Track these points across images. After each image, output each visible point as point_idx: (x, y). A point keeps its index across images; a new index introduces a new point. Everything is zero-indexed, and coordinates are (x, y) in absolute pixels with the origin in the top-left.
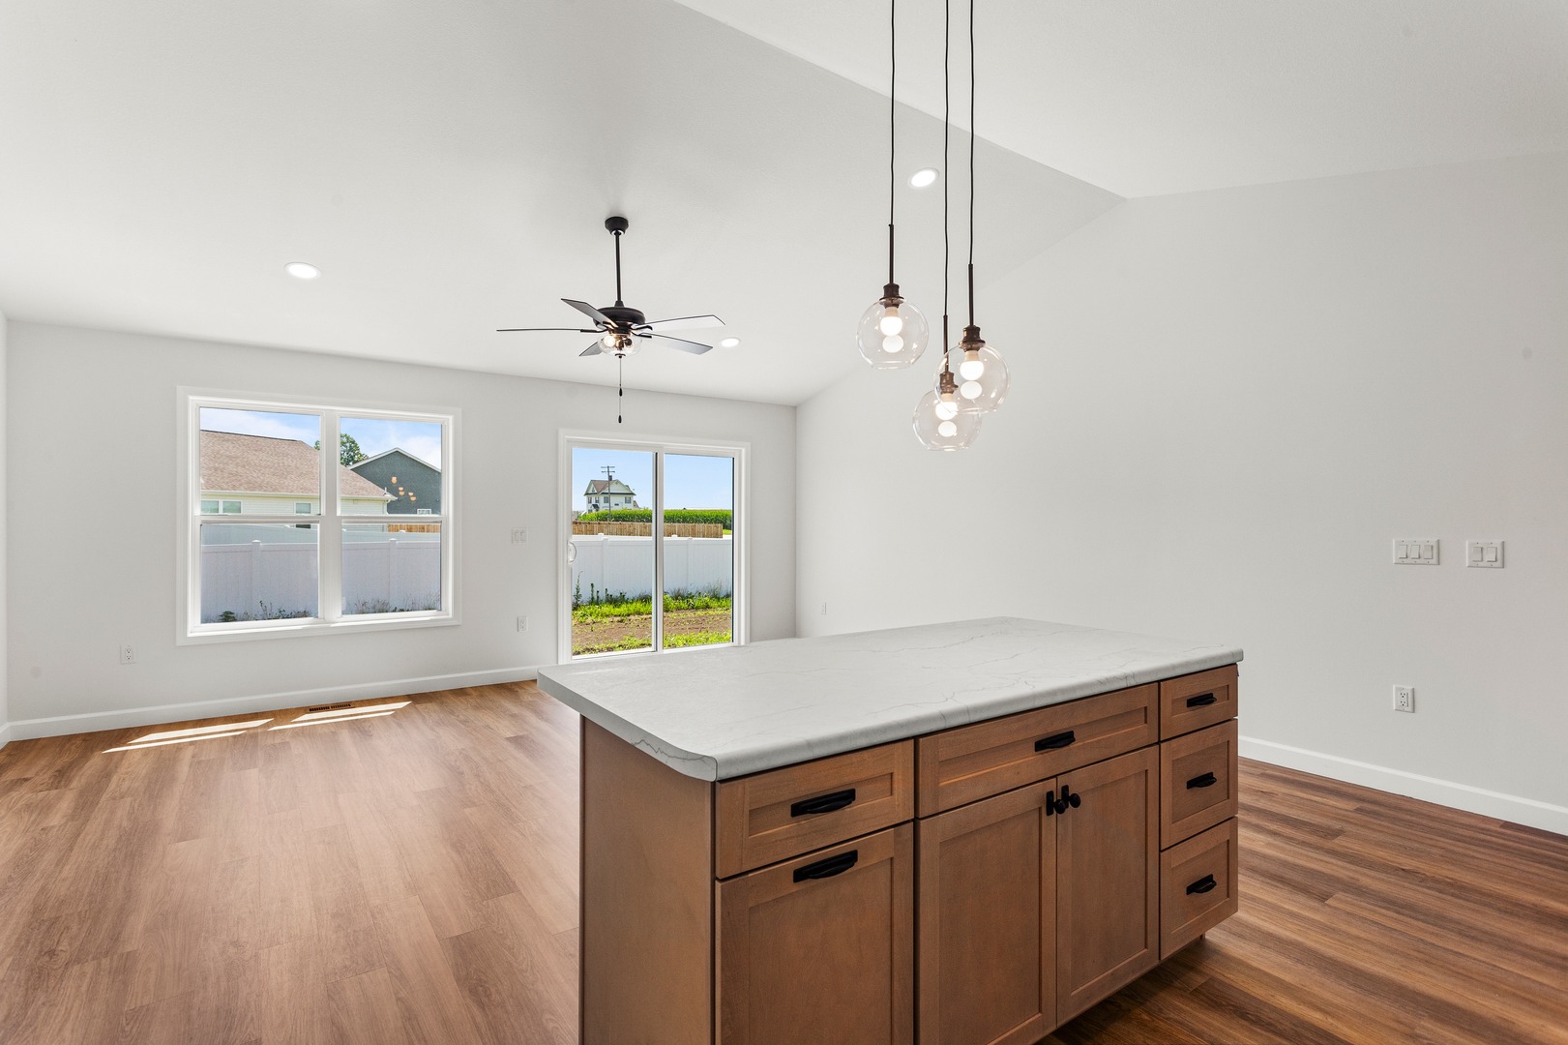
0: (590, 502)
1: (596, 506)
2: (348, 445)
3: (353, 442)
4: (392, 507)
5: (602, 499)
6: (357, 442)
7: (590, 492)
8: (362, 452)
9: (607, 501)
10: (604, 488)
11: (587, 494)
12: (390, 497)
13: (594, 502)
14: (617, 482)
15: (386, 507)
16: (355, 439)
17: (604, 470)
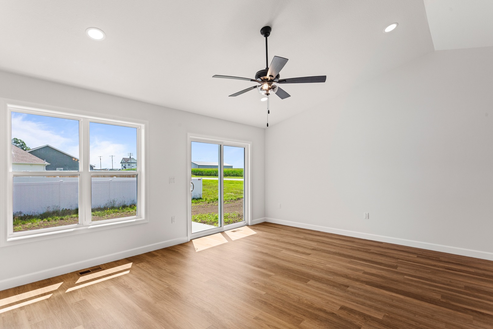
0: (122, 165)
1: (125, 167)
2: (21, 143)
3: (23, 142)
4: (48, 168)
5: (127, 164)
6: (25, 142)
7: (123, 162)
8: (27, 146)
9: (129, 165)
10: (128, 161)
11: (121, 163)
12: (47, 163)
13: (124, 166)
14: (133, 159)
15: (45, 167)
16: (24, 141)
17: (129, 154)
